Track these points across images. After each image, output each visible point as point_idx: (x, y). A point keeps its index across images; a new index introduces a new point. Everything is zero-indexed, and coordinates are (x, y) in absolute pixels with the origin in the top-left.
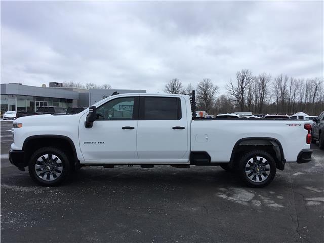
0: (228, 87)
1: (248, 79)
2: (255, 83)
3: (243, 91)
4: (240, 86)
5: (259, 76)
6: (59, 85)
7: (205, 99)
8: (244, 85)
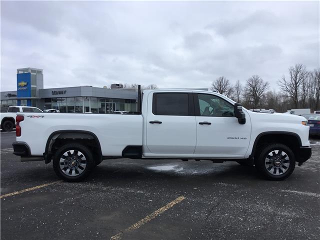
0: (280, 83)
1: (302, 73)
2: (309, 78)
3: (296, 86)
4: (294, 82)
5: (315, 70)
6: (120, 86)
7: (254, 95)
8: (297, 81)
